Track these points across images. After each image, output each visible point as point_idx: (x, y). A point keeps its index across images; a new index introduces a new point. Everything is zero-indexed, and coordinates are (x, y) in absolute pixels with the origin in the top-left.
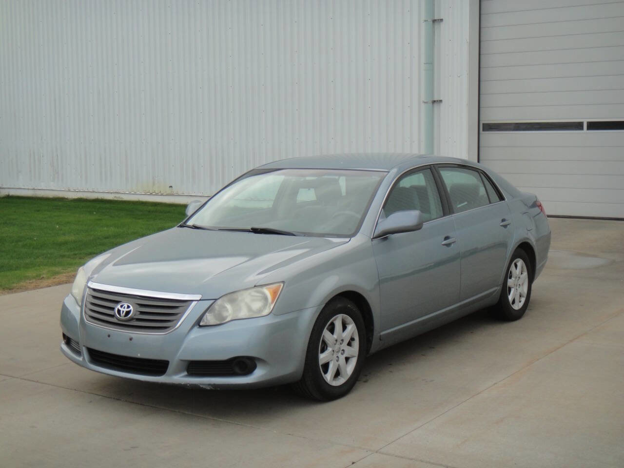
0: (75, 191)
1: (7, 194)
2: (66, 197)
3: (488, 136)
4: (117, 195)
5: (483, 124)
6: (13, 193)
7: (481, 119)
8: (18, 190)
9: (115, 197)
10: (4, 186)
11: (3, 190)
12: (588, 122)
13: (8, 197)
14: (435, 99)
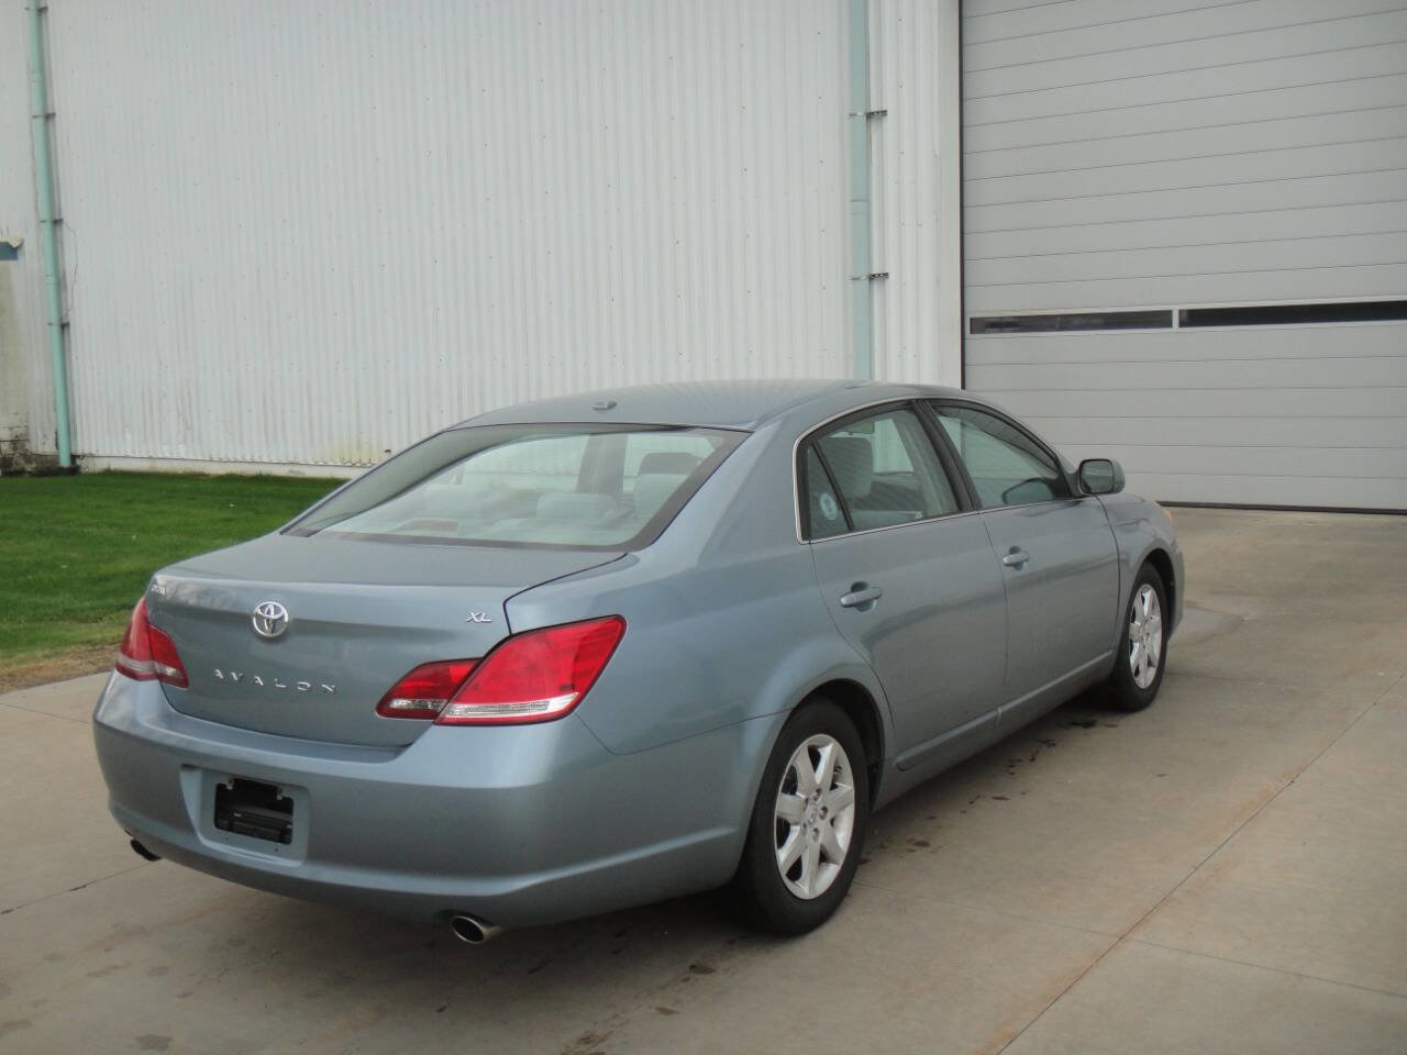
0: (221, 461)
1: (105, 466)
2: (207, 472)
3: (979, 342)
4: (296, 468)
5: (971, 319)
6: (116, 465)
7: (967, 308)
8: (125, 460)
9: (291, 471)
10: (101, 453)
11: (100, 459)
12: (1181, 312)
13: (108, 473)
14: (876, 271)
